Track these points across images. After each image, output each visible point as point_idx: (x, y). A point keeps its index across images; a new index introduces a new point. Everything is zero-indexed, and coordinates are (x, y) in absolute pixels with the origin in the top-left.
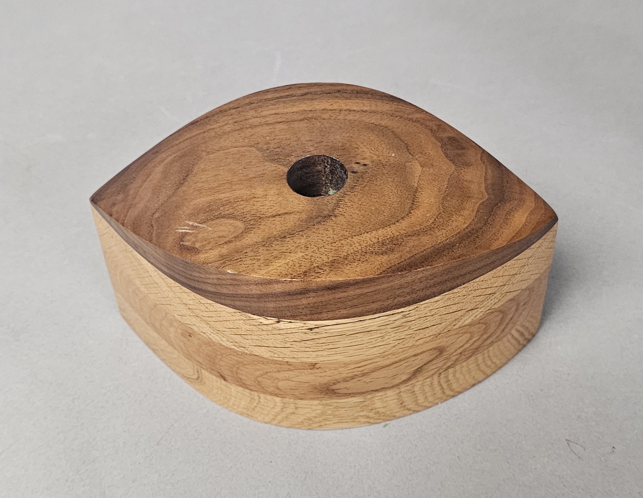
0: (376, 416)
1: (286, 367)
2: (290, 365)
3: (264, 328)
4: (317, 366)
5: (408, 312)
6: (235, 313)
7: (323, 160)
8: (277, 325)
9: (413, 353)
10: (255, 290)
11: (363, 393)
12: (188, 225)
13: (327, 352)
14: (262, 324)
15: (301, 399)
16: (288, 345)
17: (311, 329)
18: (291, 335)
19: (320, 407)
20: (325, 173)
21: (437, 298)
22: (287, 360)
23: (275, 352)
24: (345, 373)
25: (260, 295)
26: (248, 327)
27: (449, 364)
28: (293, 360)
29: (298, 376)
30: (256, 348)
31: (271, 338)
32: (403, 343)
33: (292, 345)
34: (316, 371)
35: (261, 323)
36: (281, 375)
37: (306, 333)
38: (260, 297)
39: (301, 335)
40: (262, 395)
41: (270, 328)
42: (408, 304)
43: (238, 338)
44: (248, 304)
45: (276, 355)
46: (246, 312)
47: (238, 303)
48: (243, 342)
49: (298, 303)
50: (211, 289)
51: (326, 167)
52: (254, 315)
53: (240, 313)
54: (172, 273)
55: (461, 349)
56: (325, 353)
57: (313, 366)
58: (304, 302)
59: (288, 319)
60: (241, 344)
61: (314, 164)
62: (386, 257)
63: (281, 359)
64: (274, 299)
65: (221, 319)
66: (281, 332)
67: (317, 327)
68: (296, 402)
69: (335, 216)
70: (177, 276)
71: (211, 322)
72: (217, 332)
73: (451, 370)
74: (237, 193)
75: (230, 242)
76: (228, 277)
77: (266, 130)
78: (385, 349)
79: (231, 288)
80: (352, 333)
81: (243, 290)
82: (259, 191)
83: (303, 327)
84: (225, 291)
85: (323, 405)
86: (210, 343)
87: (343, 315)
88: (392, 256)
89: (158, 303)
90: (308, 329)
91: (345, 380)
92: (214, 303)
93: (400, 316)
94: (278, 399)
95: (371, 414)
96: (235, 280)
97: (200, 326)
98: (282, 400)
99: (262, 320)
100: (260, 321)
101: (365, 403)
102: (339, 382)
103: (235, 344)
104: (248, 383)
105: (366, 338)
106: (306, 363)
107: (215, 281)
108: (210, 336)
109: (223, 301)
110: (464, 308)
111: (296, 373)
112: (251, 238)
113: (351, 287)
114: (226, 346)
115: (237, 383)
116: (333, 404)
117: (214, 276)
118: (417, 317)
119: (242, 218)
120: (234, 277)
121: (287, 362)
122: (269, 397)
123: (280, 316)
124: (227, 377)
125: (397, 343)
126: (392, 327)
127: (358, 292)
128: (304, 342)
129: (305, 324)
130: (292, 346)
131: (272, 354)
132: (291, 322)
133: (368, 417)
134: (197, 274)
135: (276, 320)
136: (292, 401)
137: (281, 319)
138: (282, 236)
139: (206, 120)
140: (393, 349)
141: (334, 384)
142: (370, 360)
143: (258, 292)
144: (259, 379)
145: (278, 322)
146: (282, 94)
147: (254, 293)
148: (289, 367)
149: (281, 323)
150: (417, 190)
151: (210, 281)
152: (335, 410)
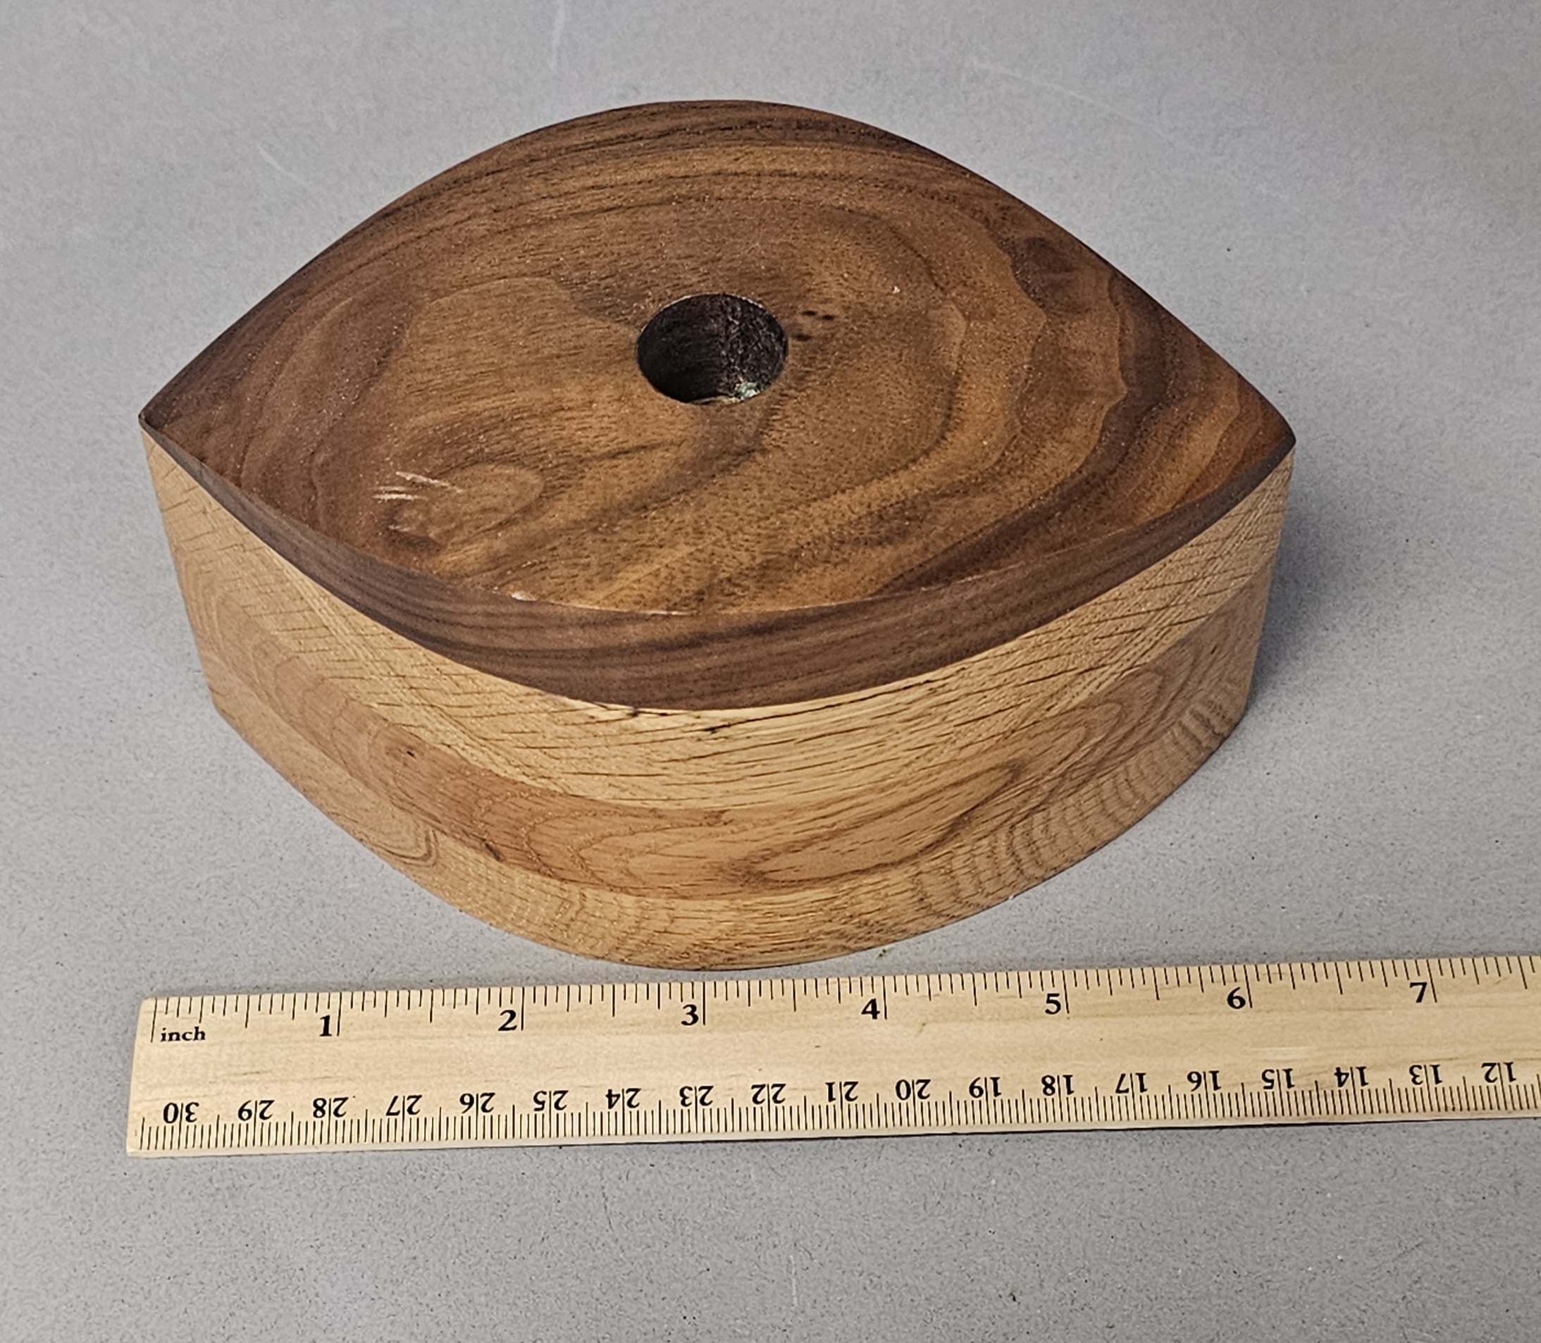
0: (861, 932)
1: (650, 822)
2: (660, 817)
3: (600, 729)
4: (724, 817)
5: (941, 683)
6: (528, 694)
7: (721, 307)
8: (632, 721)
9: (952, 780)
10: (580, 640)
11: (832, 878)
12: (403, 482)
13: (751, 782)
14: (593, 720)
15: (685, 898)
16: (656, 769)
17: (713, 730)
18: (665, 747)
19: (729, 915)
20: (727, 338)
21: (1009, 646)
22: (652, 804)
23: (624, 786)
24: (791, 831)
25: (591, 650)
26: (560, 729)
27: (1034, 802)
28: (667, 805)
29: (679, 842)
30: (578, 780)
31: (613, 753)
32: (929, 756)
33: (665, 768)
34: (722, 829)
35: (592, 717)
36: (636, 842)
37: (700, 740)
38: (592, 655)
39: (689, 744)
40: (589, 892)
41: (613, 729)
42: (942, 662)
43: (534, 757)
44: (558, 673)
45: (627, 795)
46: (556, 693)
47: (535, 672)
48: (546, 765)
49: (681, 667)
50: (471, 639)
51: (731, 323)
52: (576, 698)
53: (539, 694)
54: (369, 602)
55: (1065, 765)
56: (743, 786)
57: (715, 817)
58: (698, 665)
59: (658, 707)
60: (541, 770)
61: (703, 317)
62: (889, 552)
63: (638, 804)
64: (626, 660)
65: (492, 711)
66: (640, 738)
67: (727, 723)
68: (673, 906)
69: (764, 451)
70: (384, 610)
71: (468, 720)
72: (482, 741)
73: (1038, 817)
74: (519, 398)
75: (510, 522)
76: (516, 609)
77: (576, 230)
78: (887, 772)
79: (520, 635)
80: (809, 735)
81: (552, 639)
82: (573, 393)
83: (693, 724)
84: (504, 643)
85: (738, 909)
86: (461, 769)
87: (792, 695)
88: (904, 549)
89: (327, 674)
90: (706, 730)
91: (791, 849)
92: (477, 671)
93: (923, 690)
94: (628, 900)
95: (849, 928)
96: (532, 616)
97: (438, 730)
98: (638, 902)
99: (596, 711)
100: (591, 713)
101: (837, 902)
102: (777, 854)
103: (527, 770)
104: (557, 862)
105: (842, 746)
106: (698, 811)
107: (480, 620)
108: (463, 754)
109: (500, 668)
110: (1071, 667)
111: (674, 835)
112: (561, 513)
113: (809, 627)
114: (503, 775)
115: (529, 865)
116: (760, 907)
117: (479, 608)
118: (962, 691)
119: (534, 461)
120: (527, 609)
121: (653, 810)
122: (608, 896)
123: (638, 703)
124: (504, 852)
125: (913, 758)
126: (902, 718)
127: (826, 636)
128: (695, 761)
129: (699, 717)
130: (666, 772)
131: (615, 792)
132: (663, 714)
133: (842, 935)
134: (433, 604)
135: (628, 709)
136: (661, 902)
137: (642, 707)
138: (638, 504)
139: (421, 206)
140: (906, 771)
141: (765, 859)
142: (852, 798)
143: (586, 645)
144: (583, 853)
145: (635, 715)
146: (608, 134)
147: (576, 647)
148: (657, 821)
149: (642, 716)
150: (957, 380)
151: (467, 620)
152: (765, 920)
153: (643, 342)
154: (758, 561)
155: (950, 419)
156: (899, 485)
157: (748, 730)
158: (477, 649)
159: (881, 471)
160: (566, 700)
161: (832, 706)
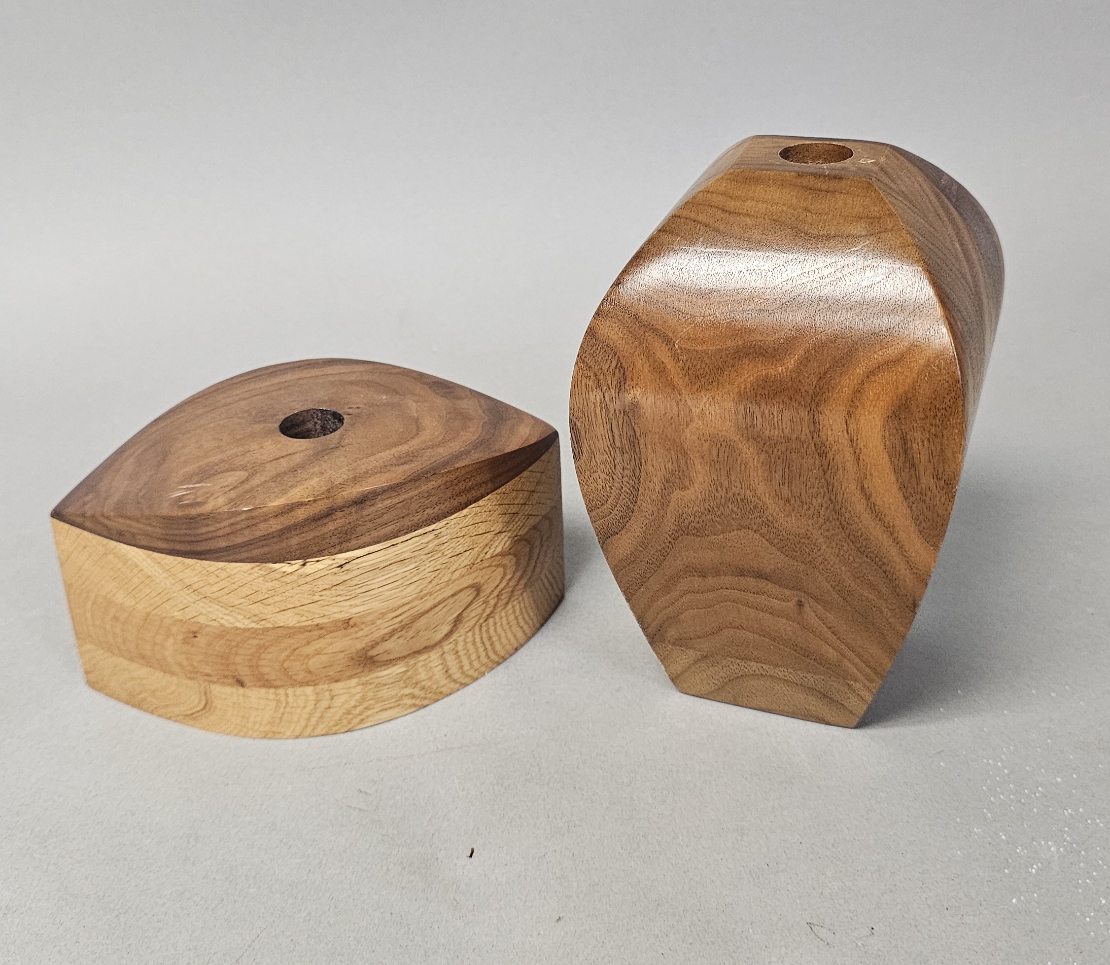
0: (422, 695)
1: (316, 633)
2: (321, 629)
3: (288, 579)
4: (351, 622)
5: (439, 531)
6: (252, 568)
7: (312, 415)
8: (303, 569)
9: (452, 593)
10: (275, 525)
11: (405, 657)
13: (362, 597)
14: (285, 574)
15: (337, 681)
16: (316, 598)
17: (341, 566)
18: (320, 582)
19: (359, 688)
20: (316, 431)
21: (465, 511)
22: (316, 621)
23: (302, 613)
24: (384, 627)
25: (281, 531)
26: (270, 585)
27: (488, 611)
28: (325, 620)
29: (331, 644)
30: (280, 616)
31: (297, 592)
32: (440, 576)
33: (321, 596)
34: (352, 630)
35: (284, 572)
36: (310, 650)
37: (336, 574)
38: (283, 533)
39: (331, 578)
40: (290, 691)
41: (294, 577)
42: (437, 519)
43: (256, 608)
44: (267, 549)
45: (304, 619)
46: (266, 562)
47: (256, 552)
48: (264, 611)
49: (325, 530)
50: (223, 544)
51: (316, 423)
52: (276, 563)
53: (258, 566)
54: (170, 546)
55: (498, 590)
56: (358, 601)
57: (347, 623)
58: (331, 528)
59: (315, 557)
60: (261, 616)
61: (304, 422)
62: (406, 467)
63: (309, 623)
64: (298, 532)
65: (235, 586)
66: (308, 579)
67: (347, 561)
68: (332, 688)
69: (343, 446)
70: (178, 547)
71: (223, 598)
72: (231, 609)
73: (491, 621)
74: (230, 452)
75: (235, 487)
76: (244, 516)
78: (422, 587)
79: (246, 532)
80: (385, 564)
81: (263, 529)
82: (254, 446)
83: (332, 565)
84: (239, 540)
85: (363, 684)
86: (223, 633)
87: (376, 540)
88: (413, 465)
89: (149, 610)
90: (338, 567)
91: (384, 639)
92: (227, 563)
93: (431, 536)
94: (309, 690)
95: (417, 692)
96: (253, 518)
97: (208, 612)
98: (314, 690)
99: (285, 567)
100: (283, 570)
101: (409, 674)
102: (377, 644)
103: (255, 619)
104: (272, 677)
105: (399, 570)
106: (338, 621)
107: (228, 530)
108: (222, 622)
109: (238, 557)
110: (492, 530)
111: (328, 639)
112: (256, 481)
113: (378, 498)
114: (243, 627)
115: (259, 684)
116: (373, 681)
117: (225, 523)
118: (449, 537)
119: (242, 468)
120: (249, 514)
121: (317, 625)
122: (299, 691)
123: (305, 554)
124: (246, 680)
125: (432, 577)
126: (424, 553)
127: (388, 502)
128: (335, 588)
129: (334, 560)
130: (322, 598)
131: (297, 618)
132: (318, 561)
133: (414, 697)
135: (301, 562)
136: (326, 686)
137: (307, 558)
138: (293, 470)
140: (430, 586)
141: (373, 647)
142: (408, 603)
143: (279, 528)
144: (286, 665)
145: (304, 565)
147: (274, 530)
148: (321, 632)
149: (308, 564)
150: (418, 418)
151: (220, 533)
152: (376, 690)
153: (280, 426)
154: (350, 477)
155: (419, 429)
156: (404, 448)
157: (357, 564)
158: (227, 549)
159: (396, 445)
160: (271, 565)
161: (393, 545)
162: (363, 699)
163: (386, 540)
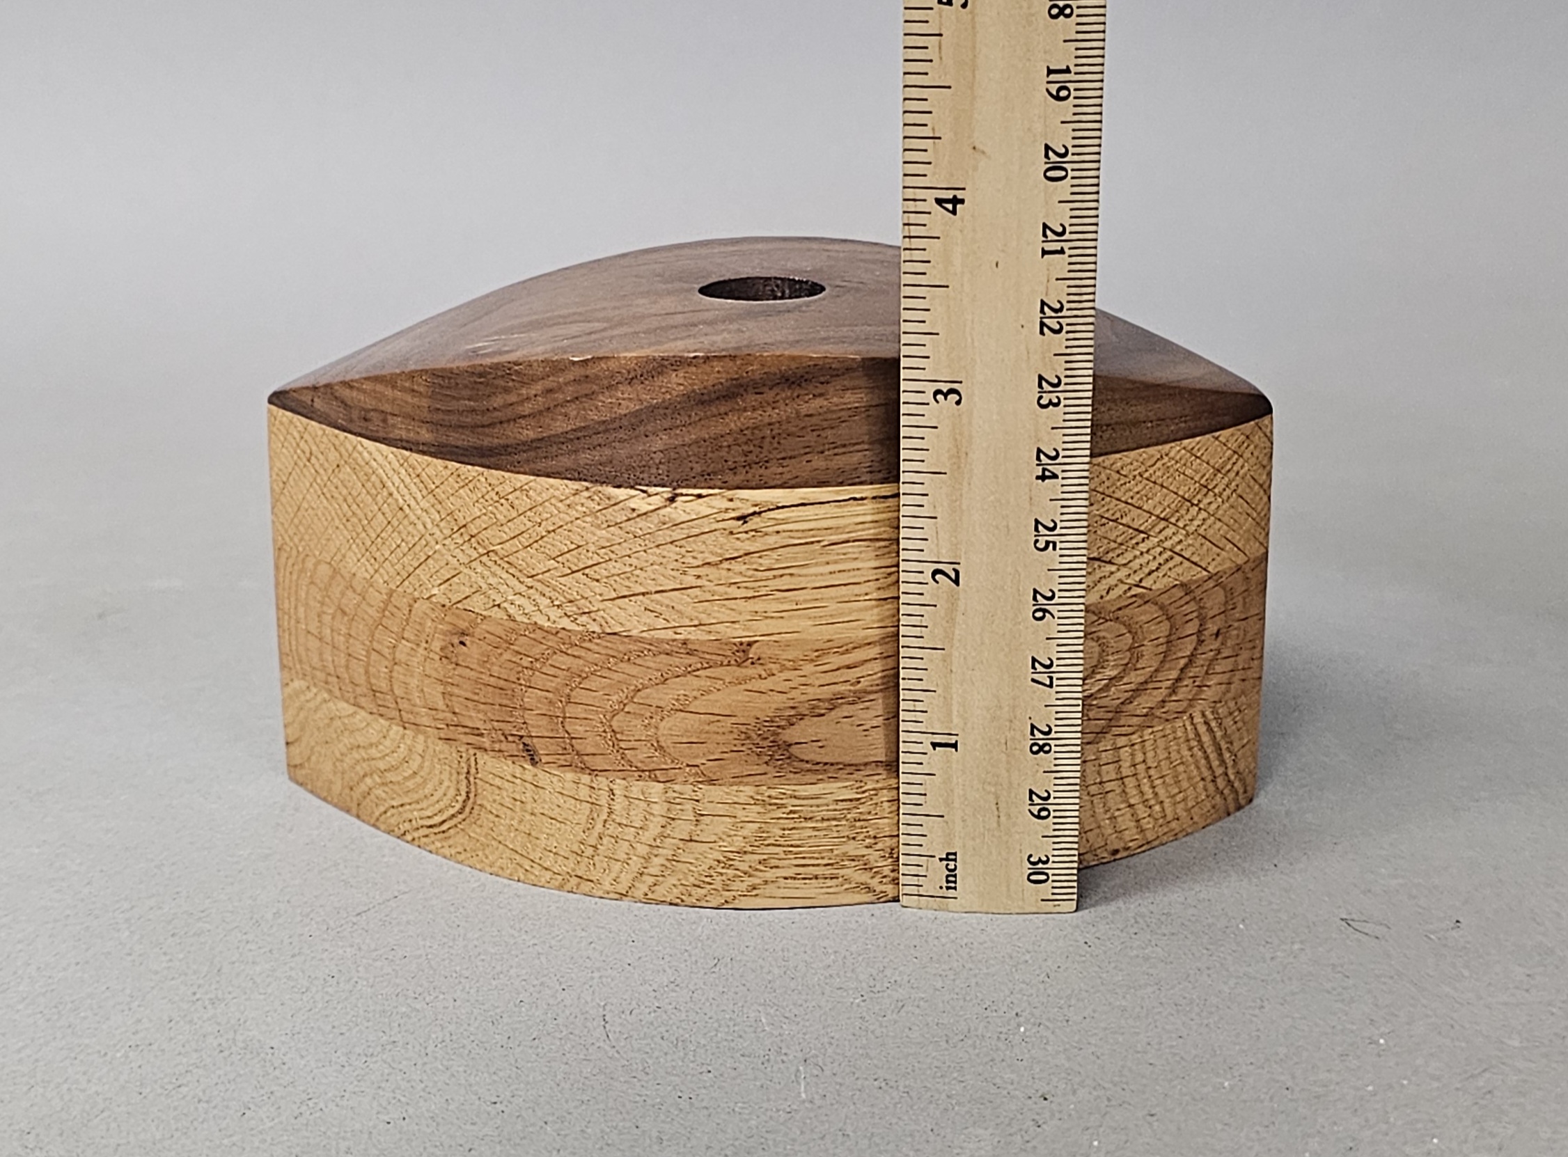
1: (682, 662)
2: (690, 653)
3: (640, 527)
4: (752, 653)
6: (576, 493)
8: (670, 509)
10: (627, 401)
11: (856, 769)
13: (778, 601)
14: (635, 515)
15: (711, 782)
16: (689, 580)
17: (743, 518)
18: (697, 545)
19: (753, 813)
22: (684, 634)
23: (657, 609)
24: (818, 684)
25: (636, 414)
26: (603, 536)
28: (701, 635)
29: (708, 693)
30: (616, 609)
31: (652, 558)
33: (699, 577)
34: (751, 671)
35: (634, 510)
36: (665, 696)
37: (731, 533)
38: (639, 421)
39: (722, 540)
40: (619, 784)
41: (652, 524)
43: (574, 585)
44: (605, 454)
45: (661, 623)
46: (602, 483)
47: (585, 458)
48: (588, 593)
49: (719, 428)
50: (528, 433)
52: (619, 487)
53: (587, 489)
56: (772, 606)
57: (743, 652)
58: (731, 427)
59: (695, 487)
60: (581, 603)
63: (670, 634)
64: (667, 424)
65: (542, 531)
66: (677, 534)
67: (757, 509)
68: (699, 795)
71: (522, 554)
72: (530, 582)
76: (573, 374)
79: (572, 410)
80: (834, 538)
81: (602, 407)
83: (727, 510)
84: (559, 427)
85: (764, 803)
86: (508, 635)
87: (818, 475)
90: (738, 519)
91: (816, 711)
92: (532, 478)
94: (654, 790)
97: (490, 588)
98: (665, 792)
99: (637, 500)
100: (632, 504)
101: (862, 808)
102: (802, 717)
103: (570, 609)
104: (589, 746)
105: (866, 562)
106: (727, 643)
107: (541, 403)
108: (512, 610)
109: (552, 464)
111: (703, 679)
114: (546, 626)
115: (563, 760)
116: (786, 801)
117: (538, 388)
121: (685, 643)
122: (636, 788)
123: (676, 476)
124: (540, 746)
128: (726, 565)
129: (731, 500)
130: (699, 582)
131: (649, 618)
132: (700, 496)
135: (666, 492)
136: (689, 789)
137: (679, 487)
138: (691, 325)
141: (790, 724)
143: (632, 408)
144: (617, 723)
145: (672, 500)
147: (623, 412)
148: (692, 660)
149: (680, 499)
151: (527, 408)
152: (791, 824)
157: (779, 522)
158: (531, 445)
160: (610, 490)
161: (855, 499)
162: (761, 839)
163: (841, 484)
